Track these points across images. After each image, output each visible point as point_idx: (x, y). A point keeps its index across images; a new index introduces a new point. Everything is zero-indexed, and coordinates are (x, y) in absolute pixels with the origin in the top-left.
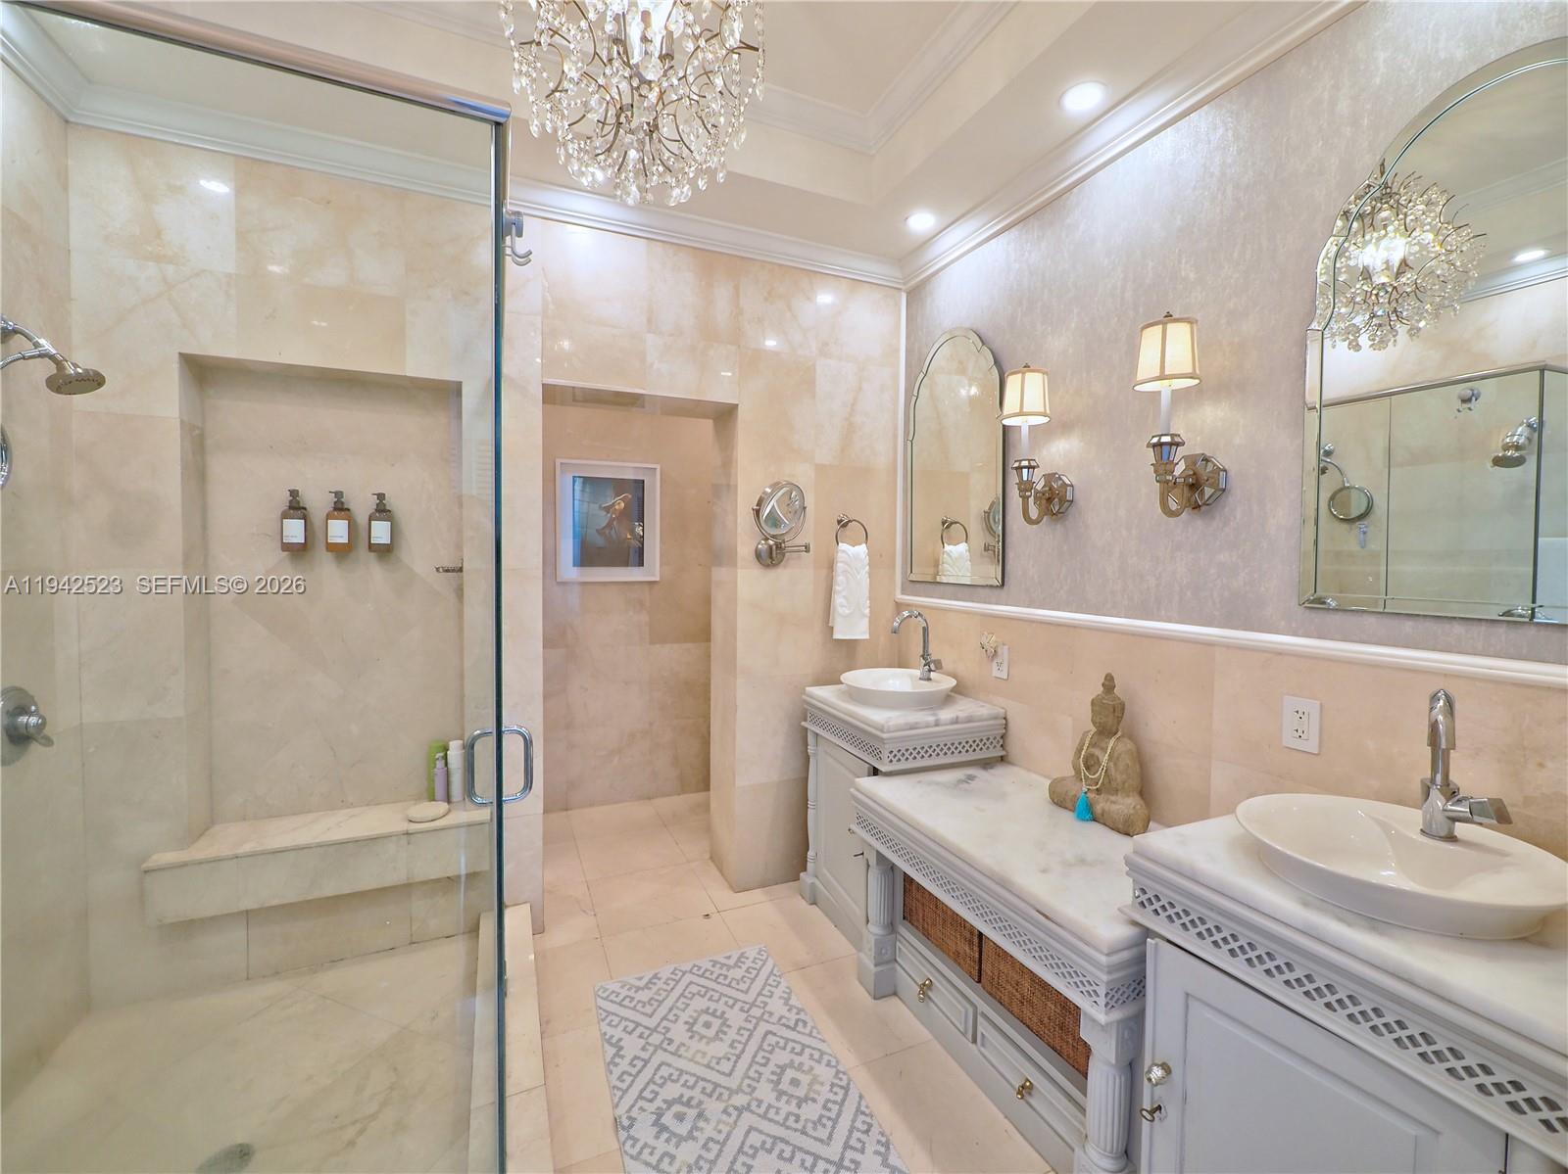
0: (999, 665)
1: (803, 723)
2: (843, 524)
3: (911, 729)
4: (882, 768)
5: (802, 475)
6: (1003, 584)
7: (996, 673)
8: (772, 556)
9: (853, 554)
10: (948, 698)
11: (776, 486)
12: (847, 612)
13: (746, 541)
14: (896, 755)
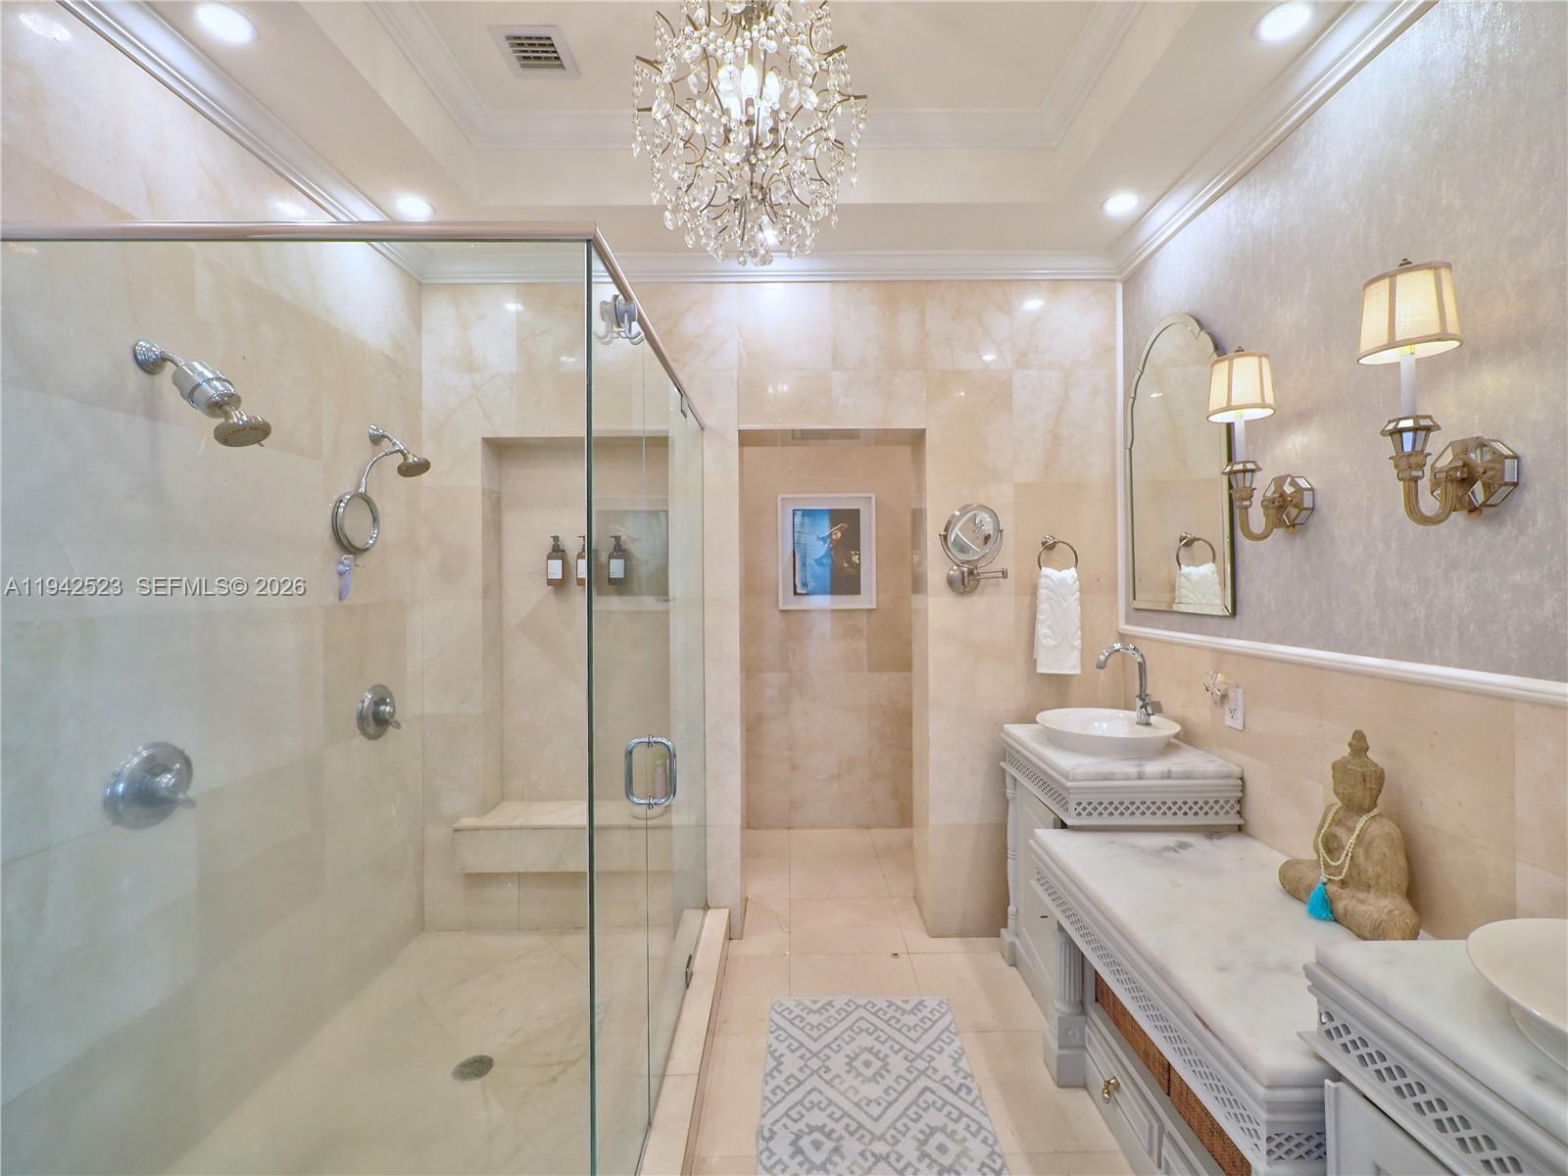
0: (1233, 711)
1: (1002, 764)
2: (1049, 547)
3: (1105, 779)
4: (1068, 822)
5: (1001, 496)
6: (1234, 613)
7: (1229, 722)
8: (965, 583)
9: (1060, 578)
10: (1168, 747)
11: (965, 509)
12: (1052, 643)
13: (937, 568)
14: (1086, 808)
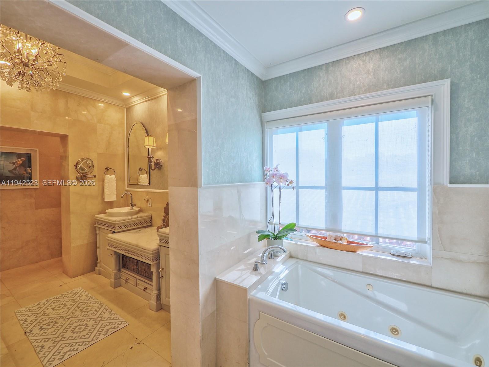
0: (149, 203)
1: (95, 225)
2: (107, 170)
3: (124, 220)
4: (116, 231)
5: (93, 156)
6: (150, 184)
7: (149, 206)
8: (83, 178)
9: (110, 178)
10: (137, 213)
11: (83, 159)
12: (109, 193)
13: (72, 174)
14: (119, 228)
